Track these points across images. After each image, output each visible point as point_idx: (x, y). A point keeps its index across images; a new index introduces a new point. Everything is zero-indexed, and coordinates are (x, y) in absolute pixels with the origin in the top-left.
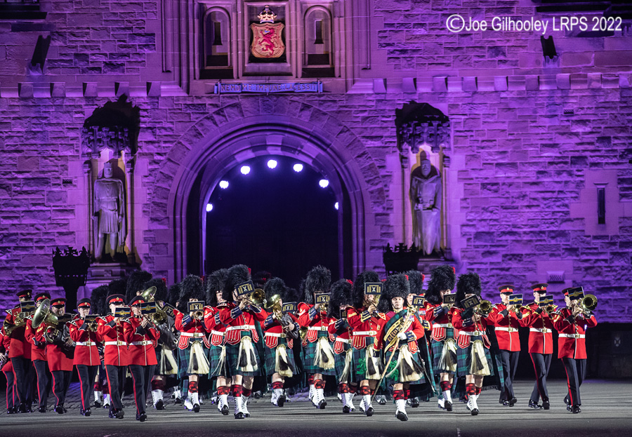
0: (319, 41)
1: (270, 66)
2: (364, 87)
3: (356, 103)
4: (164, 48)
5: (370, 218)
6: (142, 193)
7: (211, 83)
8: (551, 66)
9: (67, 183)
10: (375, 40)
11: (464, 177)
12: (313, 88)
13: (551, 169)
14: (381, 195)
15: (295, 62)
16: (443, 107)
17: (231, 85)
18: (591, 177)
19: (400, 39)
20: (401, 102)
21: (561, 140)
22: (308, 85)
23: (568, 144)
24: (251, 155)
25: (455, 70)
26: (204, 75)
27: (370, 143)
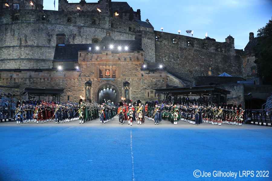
0: (114, 74)
1: (108, 77)
2: (119, 79)
3: (118, 81)
4: (95, 74)
5: (120, 95)
6: (92, 92)
7: (101, 78)
8: (142, 77)
9: (83, 90)
10: (121, 73)
11: (131, 90)
12: (112, 79)
13: (142, 90)
14: (121, 93)
15: (111, 76)
16: (129, 82)
17: (103, 79)
18: (147, 91)
19: (124, 73)
20: (124, 81)
21: (143, 86)
22: (113, 79)
23: (145, 87)
24: (105, 87)
25: (131, 77)
26: (100, 78)
27: (120, 86)
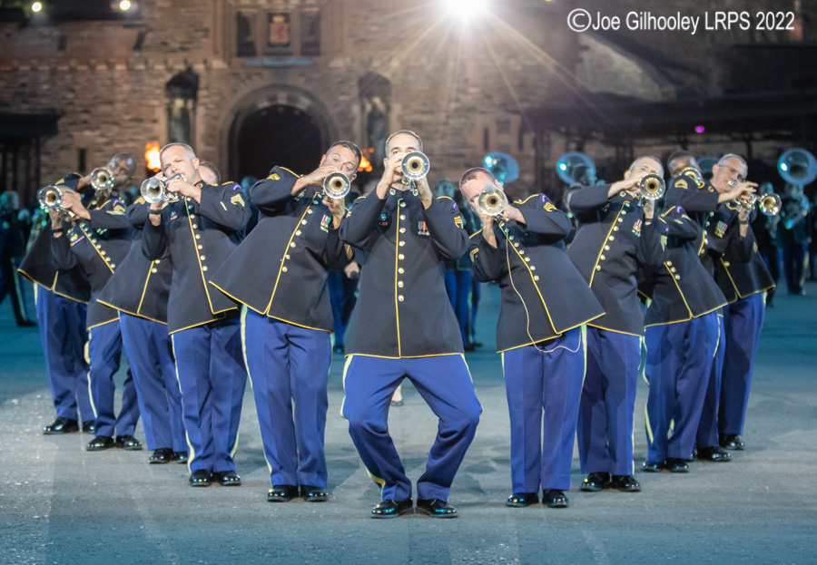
0: (310, 34)
1: (281, 49)
2: (339, 63)
3: (334, 72)
4: (215, 37)
6: (200, 129)
7: (244, 59)
10: (346, 33)
11: (400, 117)
13: (455, 114)
15: (296, 46)
16: (387, 75)
17: (257, 62)
18: (480, 120)
19: (361, 33)
22: (304, 61)
23: (466, 101)
24: (268, 104)
25: (395, 54)
26: (240, 55)
27: (343, 97)
